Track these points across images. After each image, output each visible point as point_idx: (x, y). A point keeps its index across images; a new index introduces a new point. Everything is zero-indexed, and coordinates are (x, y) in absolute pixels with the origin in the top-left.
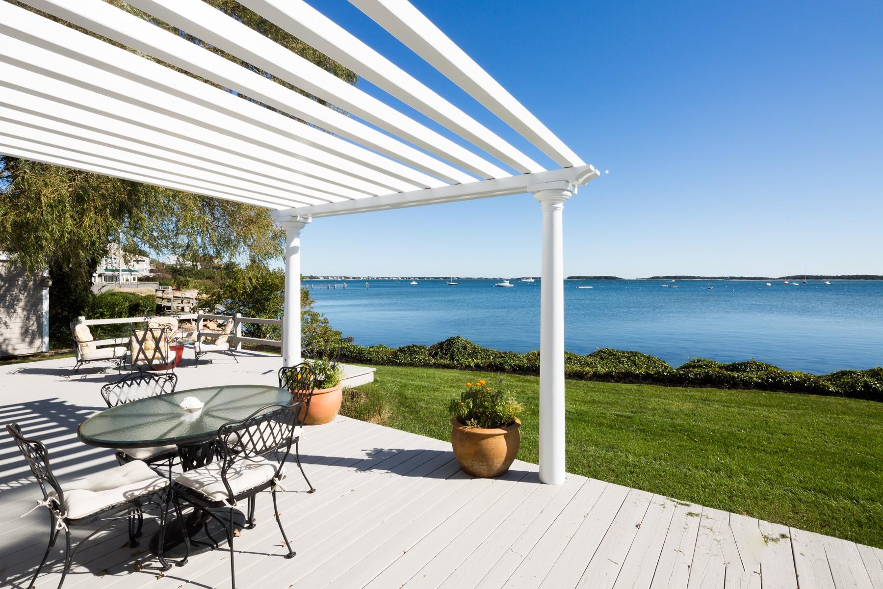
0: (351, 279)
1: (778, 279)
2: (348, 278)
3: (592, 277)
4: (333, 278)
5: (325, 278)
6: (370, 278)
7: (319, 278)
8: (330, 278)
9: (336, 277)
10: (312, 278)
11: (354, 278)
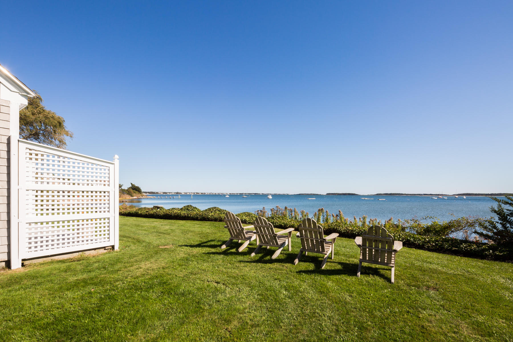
0: (200, 194)
1: (452, 195)
2: (199, 193)
3: (341, 194)
4: (190, 193)
5: (185, 193)
6: (211, 194)
7: (182, 194)
8: (188, 194)
9: (191, 193)
10: (178, 193)
11: (202, 193)
